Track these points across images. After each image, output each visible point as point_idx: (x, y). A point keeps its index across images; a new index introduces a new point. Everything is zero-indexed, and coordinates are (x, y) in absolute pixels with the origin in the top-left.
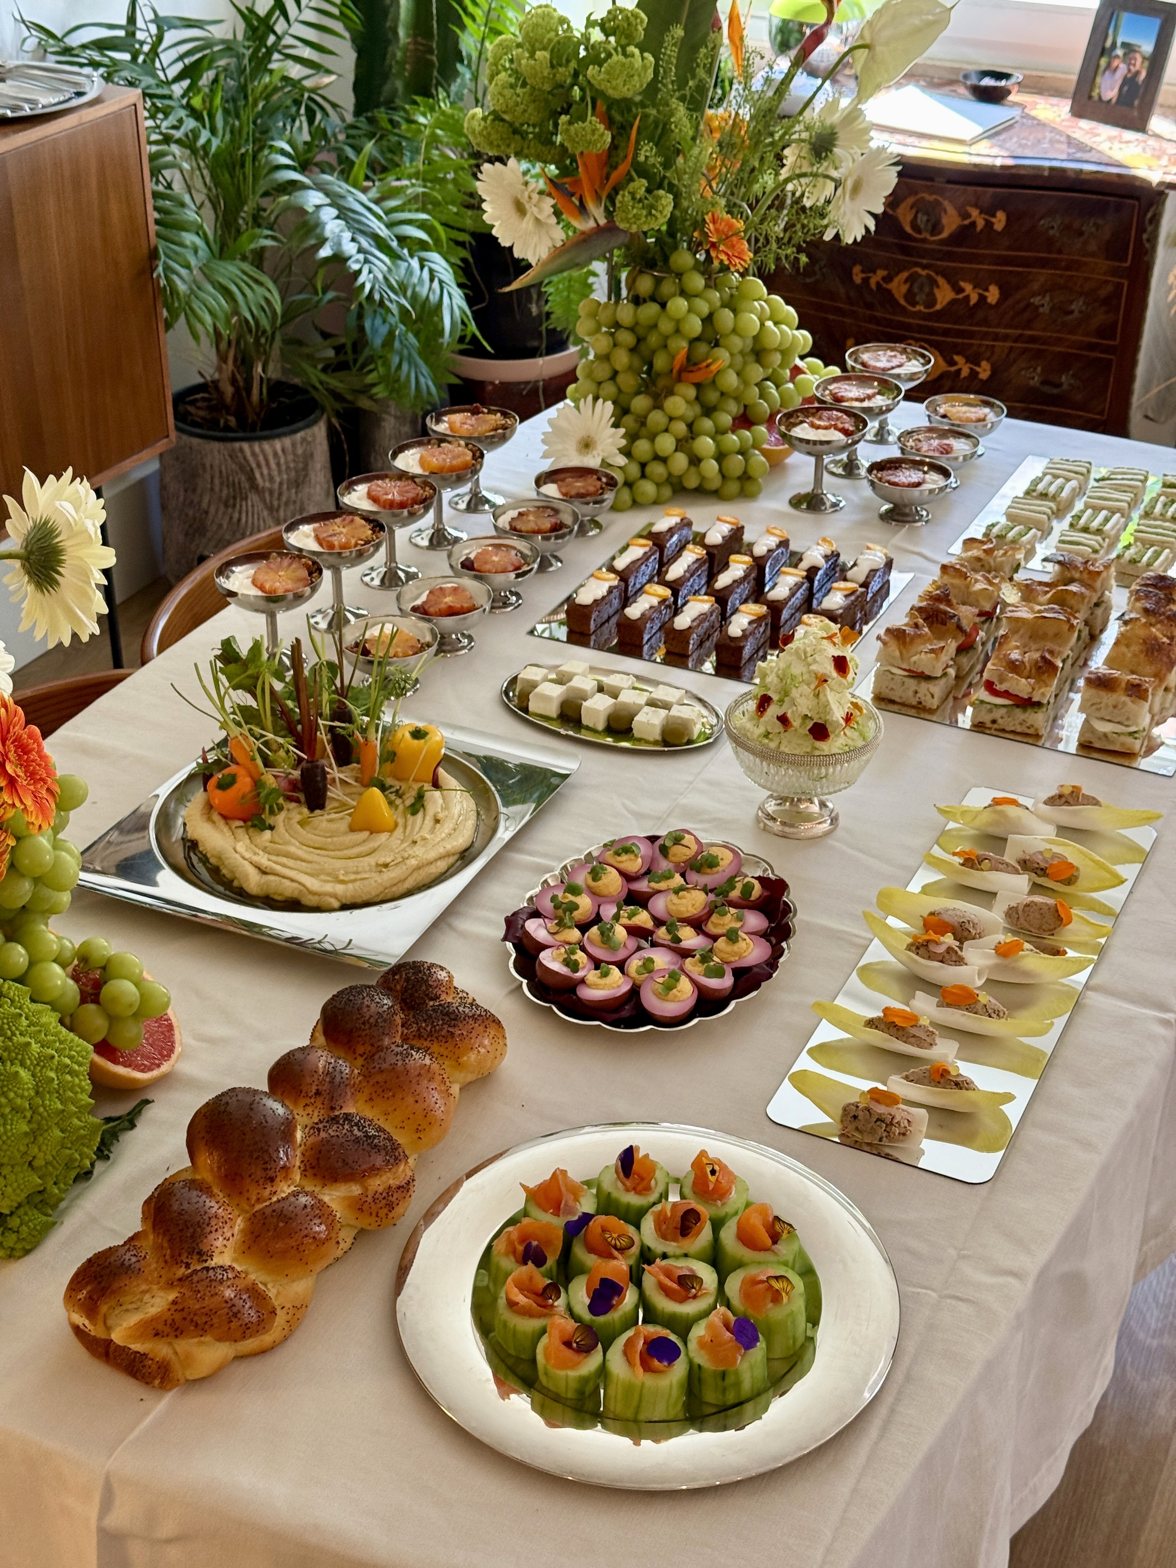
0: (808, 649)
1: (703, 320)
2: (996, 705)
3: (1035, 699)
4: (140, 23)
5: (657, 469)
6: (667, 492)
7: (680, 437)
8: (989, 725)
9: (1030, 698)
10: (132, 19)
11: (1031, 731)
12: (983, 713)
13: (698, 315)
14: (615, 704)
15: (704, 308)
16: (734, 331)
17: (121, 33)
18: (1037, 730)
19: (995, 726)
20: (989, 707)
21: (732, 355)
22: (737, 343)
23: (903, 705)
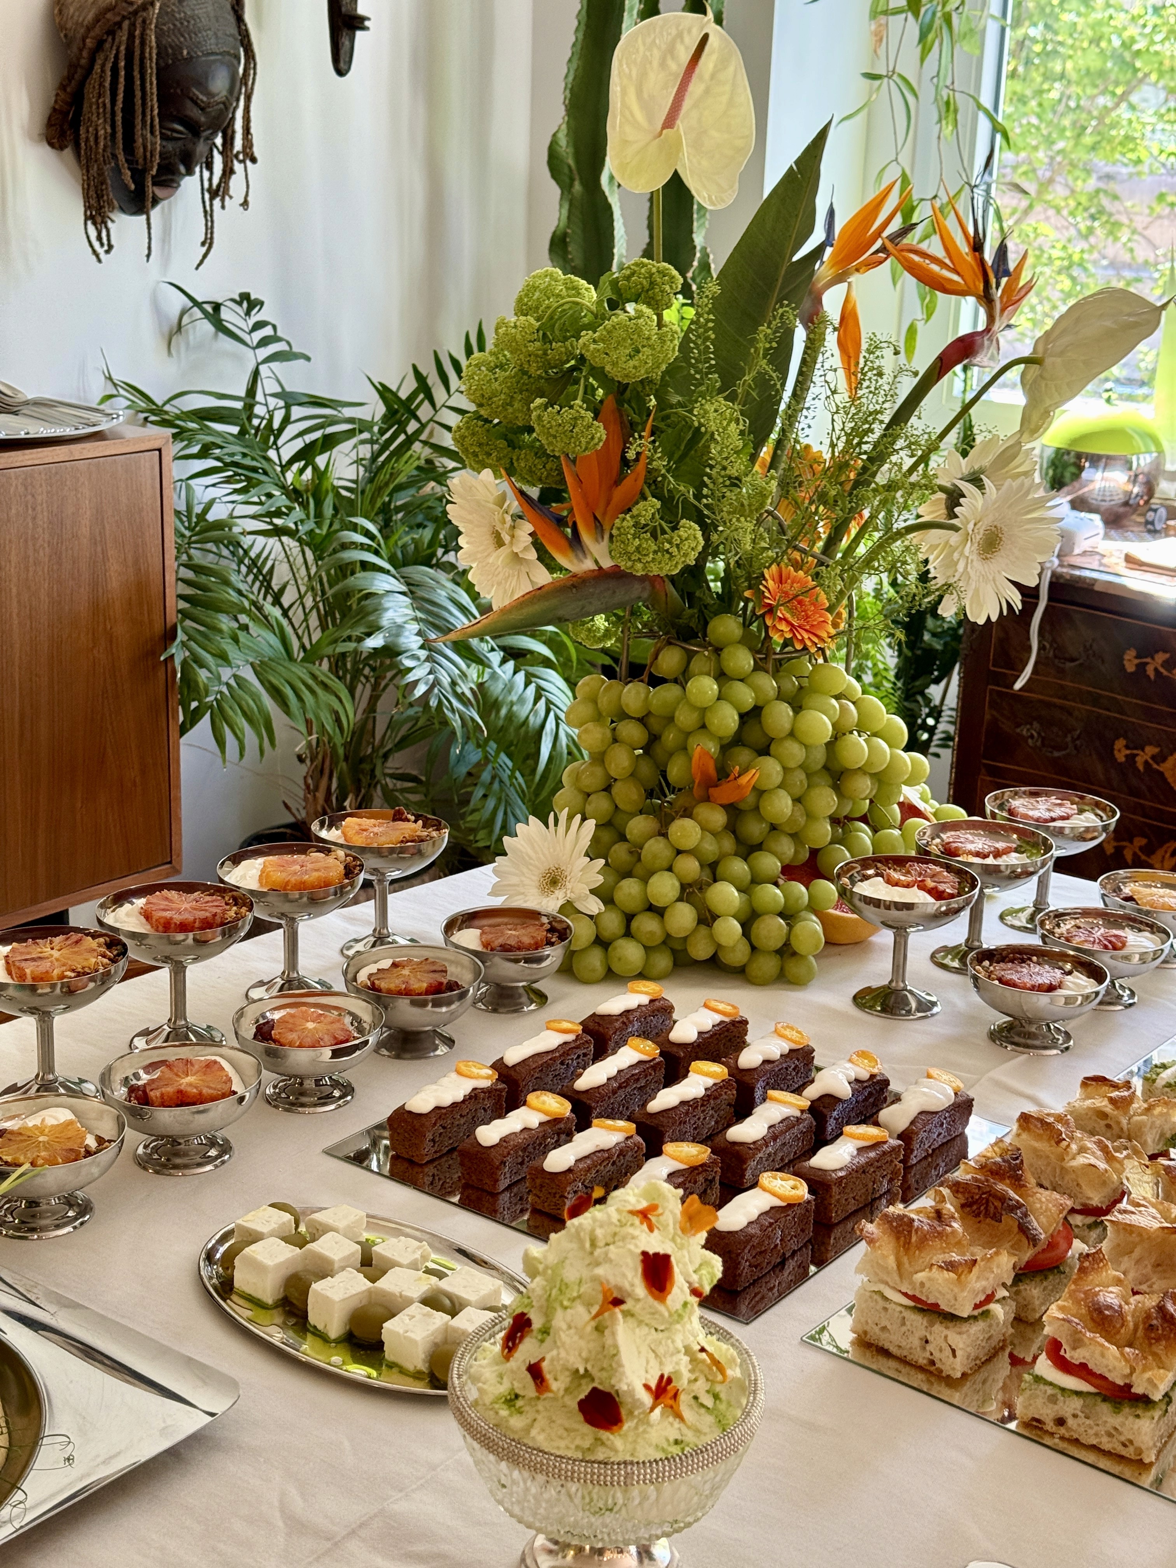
0: (599, 1232)
1: (742, 716)
2: (1063, 1390)
3: (1138, 1389)
4: (259, 397)
5: (647, 925)
6: (663, 962)
7: (689, 879)
8: (1050, 1426)
9: (1129, 1386)
10: (251, 392)
11: (1129, 1452)
12: (1039, 1401)
13: (736, 707)
14: (369, 1292)
15: (746, 697)
16: (792, 734)
17: (239, 405)
18: (1139, 1451)
19: (1062, 1431)
20: (1050, 1391)
21: (785, 769)
22: (794, 752)
23: (903, 1361)
